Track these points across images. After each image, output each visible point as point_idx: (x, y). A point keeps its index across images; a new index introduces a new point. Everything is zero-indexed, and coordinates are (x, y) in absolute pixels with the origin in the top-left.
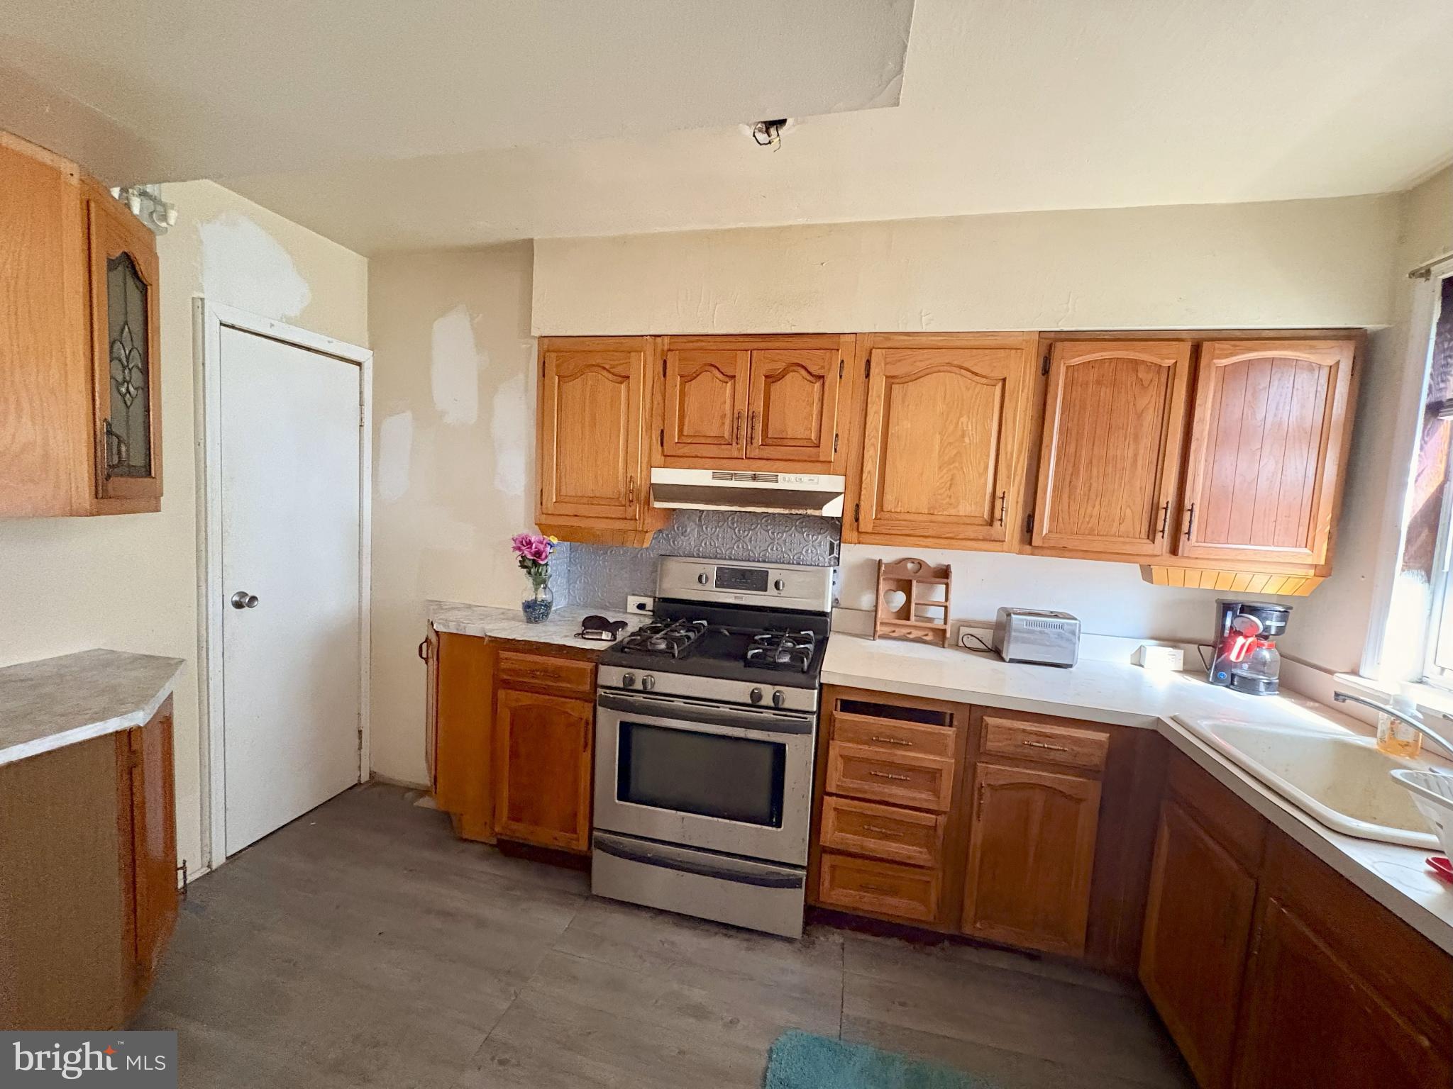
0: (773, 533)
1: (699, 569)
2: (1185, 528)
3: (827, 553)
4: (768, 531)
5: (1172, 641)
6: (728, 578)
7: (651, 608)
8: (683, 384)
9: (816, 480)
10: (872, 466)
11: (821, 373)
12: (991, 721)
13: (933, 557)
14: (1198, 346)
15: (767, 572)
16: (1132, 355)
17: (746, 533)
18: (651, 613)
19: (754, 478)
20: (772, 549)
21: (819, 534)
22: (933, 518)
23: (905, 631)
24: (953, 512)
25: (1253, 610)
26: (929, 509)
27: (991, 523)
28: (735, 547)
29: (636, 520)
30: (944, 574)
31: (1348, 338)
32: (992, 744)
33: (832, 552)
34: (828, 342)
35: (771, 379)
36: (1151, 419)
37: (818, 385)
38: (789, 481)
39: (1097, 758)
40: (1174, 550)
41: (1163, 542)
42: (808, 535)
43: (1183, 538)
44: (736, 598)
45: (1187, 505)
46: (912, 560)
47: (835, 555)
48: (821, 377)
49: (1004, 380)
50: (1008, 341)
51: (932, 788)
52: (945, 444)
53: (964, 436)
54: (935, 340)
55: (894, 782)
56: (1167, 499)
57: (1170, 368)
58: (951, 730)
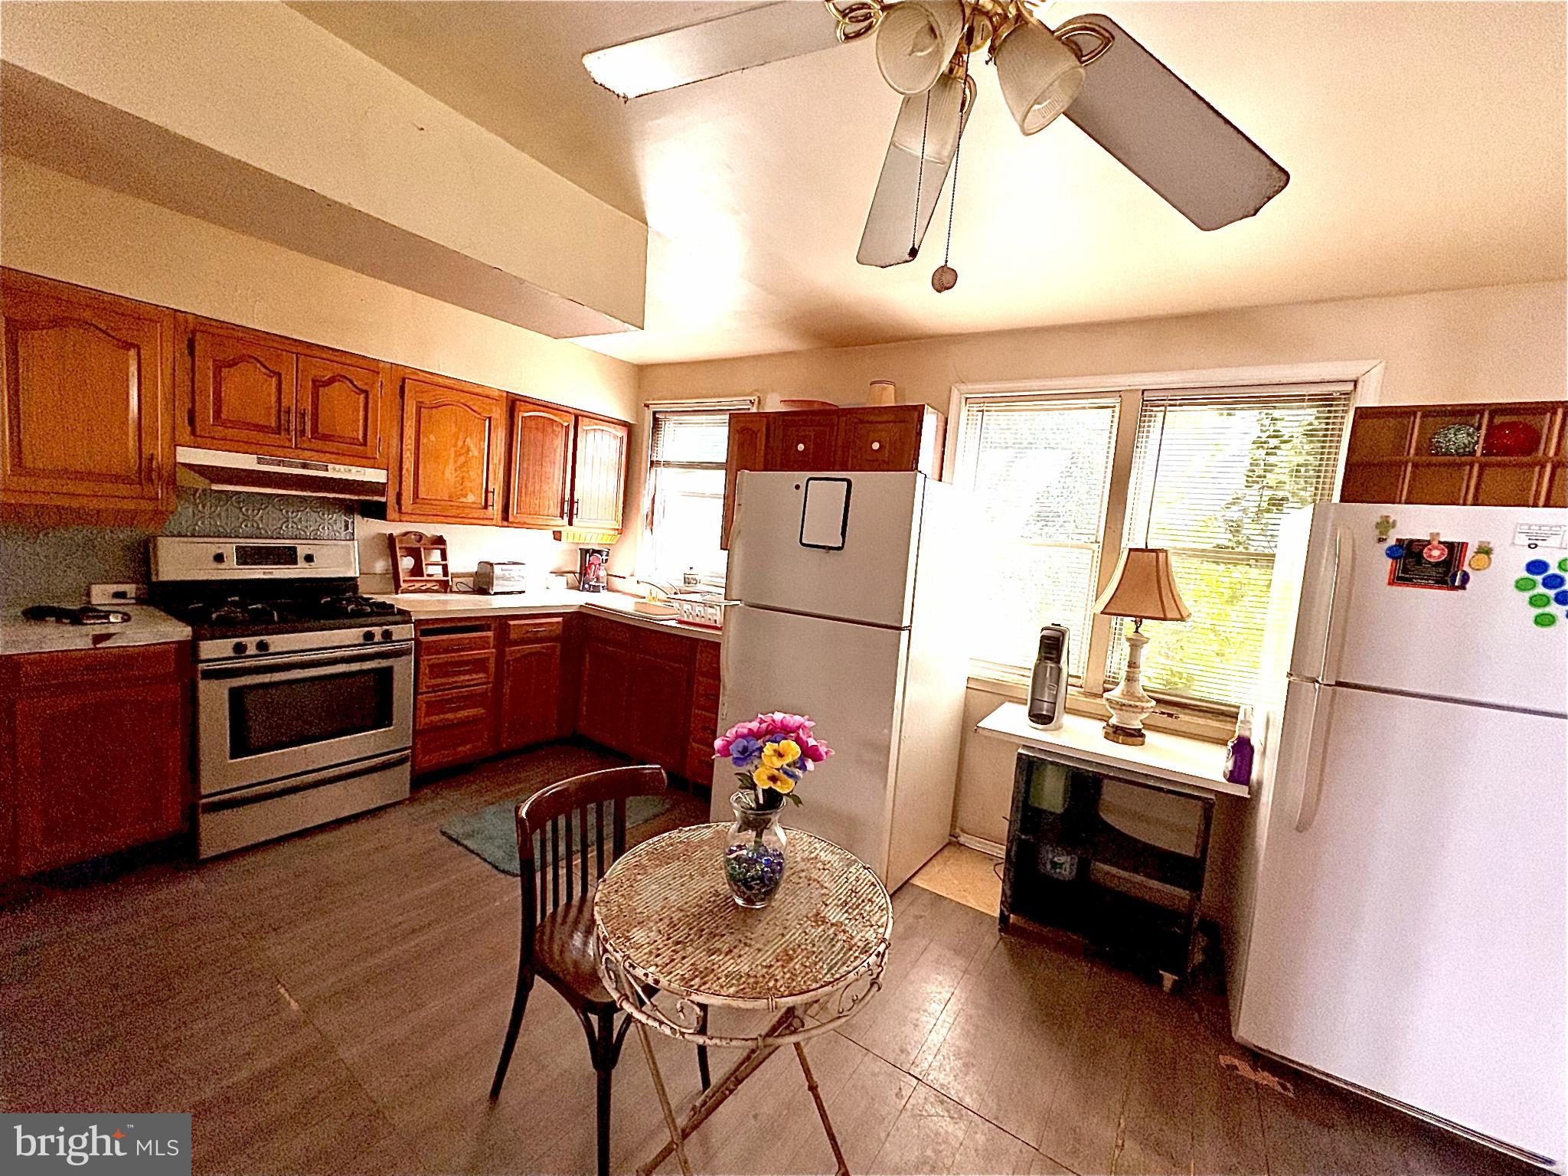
0: (287, 512)
1: (215, 550)
2: (575, 512)
3: (343, 528)
4: (281, 510)
5: (561, 573)
6: (247, 556)
7: (133, 595)
8: (218, 370)
9: (363, 472)
10: (408, 464)
11: (365, 388)
12: (512, 623)
13: (430, 530)
14: (578, 416)
15: (295, 548)
16: (552, 417)
17: (256, 511)
18: (133, 601)
19: (304, 466)
20: (287, 527)
21: (335, 513)
22: (452, 503)
23: (418, 585)
24: (464, 500)
25: (599, 552)
26: (449, 497)
27: (486, 507)
28: (243, 526)
29: (158, 499)
30: (440, 541)
31: (625, 426)
32: (513, 636)
33: (347, 527)
34: (372, 366)
35: (318, 384)
36: (560, 451)
37: (362, 396)
38: (339, 470)
39: (559, 630)
40: (570, 523)
41: (566, 518)
42: (323, 514)
43: (575, 517)
44: (264, 573)
45: (576, 500)
46: (415, 533)
47: (350, 530)
48: (366, 392)
49: (490, 418)
50: (491, 393)
51: (485, 670)
52: (458, 455)
53: (468, 450)
54: (448, 382)
55: (459, 673)
56: (568, 496)
57: (568, 427)
58: (490, 634)
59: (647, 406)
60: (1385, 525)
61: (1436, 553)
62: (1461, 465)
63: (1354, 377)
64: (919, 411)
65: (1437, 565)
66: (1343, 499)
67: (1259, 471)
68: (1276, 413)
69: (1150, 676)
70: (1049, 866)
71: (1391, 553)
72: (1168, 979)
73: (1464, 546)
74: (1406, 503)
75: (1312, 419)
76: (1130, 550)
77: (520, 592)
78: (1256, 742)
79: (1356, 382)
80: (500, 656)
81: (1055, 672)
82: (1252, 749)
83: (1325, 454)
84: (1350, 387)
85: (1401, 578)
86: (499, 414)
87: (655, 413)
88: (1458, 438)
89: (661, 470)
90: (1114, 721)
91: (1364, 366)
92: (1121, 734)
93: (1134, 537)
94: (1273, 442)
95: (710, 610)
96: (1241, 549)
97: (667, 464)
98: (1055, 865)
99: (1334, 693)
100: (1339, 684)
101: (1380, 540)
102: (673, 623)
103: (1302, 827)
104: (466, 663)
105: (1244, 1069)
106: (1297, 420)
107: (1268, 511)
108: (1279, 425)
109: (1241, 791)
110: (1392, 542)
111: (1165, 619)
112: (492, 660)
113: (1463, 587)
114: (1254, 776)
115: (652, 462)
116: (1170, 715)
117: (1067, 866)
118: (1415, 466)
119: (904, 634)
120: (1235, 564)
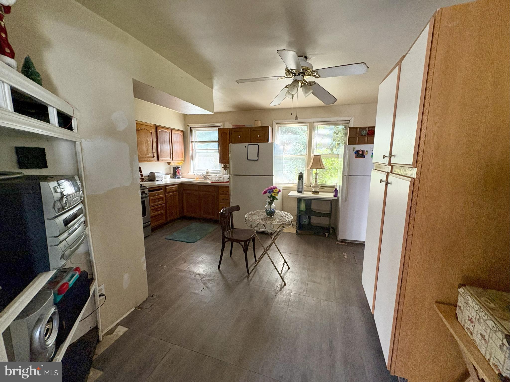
12: (167, 187)
14: (172, 130)
16: (165, 130)
24: (148, 155)
25: (179, 167)
26: (145, 155)
27: (153, 157)
31: (182, 132)
32: (168, 191)
36: (168, 140)
39: (177, 189)
40: (173, 160)
41: (171, 159)
43: (174, 158)
45: (173, 153)
49: (152, 132)
50: (151, 125)
51: (162, 200)
52: (146, 143)
53: (148, 141)
54: (141, 123)
55: (158, 201)
56: (171, 153)
57: (169, 133)
58: (163, 191)
59: (188, 126)
60: (354, 148)
61: (361, 152)
62: (365, 137)
63: (349, 120)
64: (268, 127)
65: (361, 154)
66: (348, 144)
67: (335, 138)
68: (337, 127)
69: (319, 182)
70: (303, 222)
71: (355, 153)
72: (327, 234)
73: (364, 151)
74: (358, 144)
75: (343, 128)
76: (314, 156)
77: (161, 180)
78: (338, 189)
79: (350, 121)
80: (166, 196)
81: (302, 182)
82: (337, 190)
83: (346, 134)
84: (349, 122)
85: (357, 157)
86: (154, 131)
87: (190, 127)
88: (364, 133)
89: (193, 143)
90: (313, 190)
91: (351, 118)
92: (314, 193)
93: (314, 153)
94: (337, 132)
95: (220, 179)
96: (333, 154)
97: (196, 142)
98: (305, 222)
99: (349, 177)
100: (349, 176)
101: (354, 151)
102: (210, 183)
103: (345, 201)
104: (159, 198)
105: (340, 243)
106: (341, 127)
107: (337, 146)
108: (338, 129)
109: (336, 198)
110: (355, 151)
111: (321, 169)
112: (164, 197)
113: (364, 158)
114: (338, 196)
115: (191, 141)
116: (323, 188)
117: (307, 221)
118: (359, 137)
119: (273, 177)
120: (332, 157)
